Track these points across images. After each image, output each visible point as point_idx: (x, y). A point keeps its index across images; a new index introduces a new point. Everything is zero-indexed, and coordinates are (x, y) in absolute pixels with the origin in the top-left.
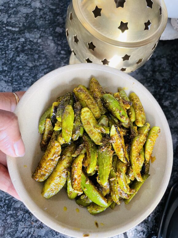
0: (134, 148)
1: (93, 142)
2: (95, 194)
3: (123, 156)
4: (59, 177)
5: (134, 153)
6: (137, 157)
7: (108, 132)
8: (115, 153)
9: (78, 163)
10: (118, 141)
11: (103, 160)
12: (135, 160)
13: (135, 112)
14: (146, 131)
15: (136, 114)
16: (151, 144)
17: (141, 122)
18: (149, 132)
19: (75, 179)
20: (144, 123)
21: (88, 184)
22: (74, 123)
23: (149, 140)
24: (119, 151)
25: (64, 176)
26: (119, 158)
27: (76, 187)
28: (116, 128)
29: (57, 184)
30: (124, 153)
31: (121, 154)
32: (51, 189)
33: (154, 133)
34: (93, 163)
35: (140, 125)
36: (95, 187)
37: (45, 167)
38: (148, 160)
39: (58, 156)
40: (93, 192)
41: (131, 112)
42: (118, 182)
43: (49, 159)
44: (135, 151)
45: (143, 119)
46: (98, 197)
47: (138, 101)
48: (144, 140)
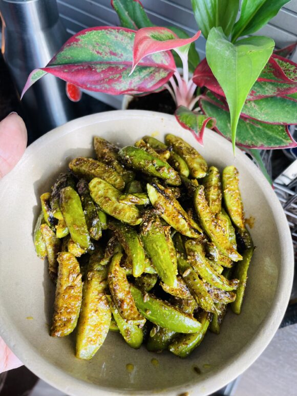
0: (200, 207)
1: (127, 225)
2: (167, 312)
3: (188, 228)
4: (93, 311)
5: (205, 216)
6: (213, 221)
7: (145, 201)
8: (172, 229)
9: (116, 270)
10: (168, 205)
11: (154, 245)
12: (213, 228)
13: (184, 159)
14: (214, 179)
15: (186, 162)
16: (232, 198)
17: (201, 170)
18: (221, 179)
19: (122, 301)
20: (205, 169)
21: (149, 299)
22: (84, 210)
23: (226, 191)
24: (178, 222)
25: (103, 307)
26: (184, 234)
27: (128, 316)
28: (155, 187)
29: (96, 326)
30: (186, 221)
31: (184, 226)
32: (90, 339)
33: (229, 178)
35: (201, 174)
36: (164, 300)
37: (65, 306)
38: (242, 226)
39: (78, 275)
40: (164, 311)
41: (177, 161)
42: (199, 276)
43: (64, 288)
44: (204, 213)
45: (201, 165)
46: (176, 316)
47: (181, 143)
48: (218, 195)
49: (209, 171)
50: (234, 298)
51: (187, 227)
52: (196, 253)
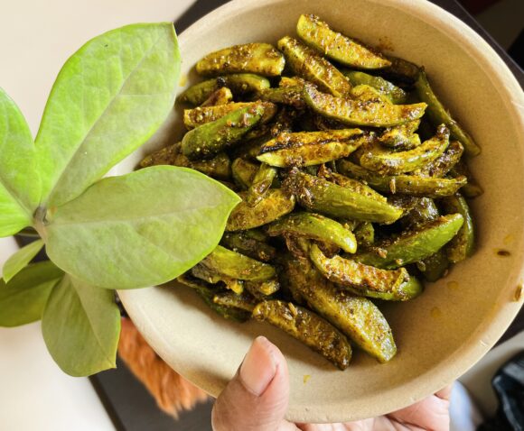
0: (329, 111)
1: (285, 217)
2: (417, 243)
3: (344, 144)
4: (350, 315)
5: (342, 110)
6: (356, 107)
7: (271, 174)
8: (328, 165)
9: (327, 267)
10: (299, 150)
11: (335, 204)
12: (364, 114)
13: (243, 72)
14: (298, 53)
15: (250, 72)
16: (341, 49)
17: (274, 61)
18: (301, 42)
19: (365, 281)
20: (276, 54)
21: (385, 251)
22: (232, 249)
23: (327, 51)
24: (327, 152)
25: (353, 303)
26: (347, 154)
27: (386, 286)
28: (267, 151)
29: (367, 322)
30: (336, 141)
31: (337, 148)
32: (377, 338)
33: (313, 34)
34: (333, 233)
35: (279, 66)
36: (400, 236)
37: (316, 338)
40: (413, 245)
41: (241, 84)
42: (408, 174)
44: (339, 110)
45: (266, 56)
46: (429, 236)
47: (219, 60)
48: (321, 64)
49: (283, 51)
50: (461, 147)
51: (341, 146)
52: (384, 162)
